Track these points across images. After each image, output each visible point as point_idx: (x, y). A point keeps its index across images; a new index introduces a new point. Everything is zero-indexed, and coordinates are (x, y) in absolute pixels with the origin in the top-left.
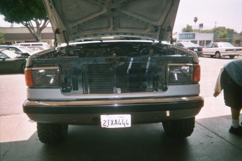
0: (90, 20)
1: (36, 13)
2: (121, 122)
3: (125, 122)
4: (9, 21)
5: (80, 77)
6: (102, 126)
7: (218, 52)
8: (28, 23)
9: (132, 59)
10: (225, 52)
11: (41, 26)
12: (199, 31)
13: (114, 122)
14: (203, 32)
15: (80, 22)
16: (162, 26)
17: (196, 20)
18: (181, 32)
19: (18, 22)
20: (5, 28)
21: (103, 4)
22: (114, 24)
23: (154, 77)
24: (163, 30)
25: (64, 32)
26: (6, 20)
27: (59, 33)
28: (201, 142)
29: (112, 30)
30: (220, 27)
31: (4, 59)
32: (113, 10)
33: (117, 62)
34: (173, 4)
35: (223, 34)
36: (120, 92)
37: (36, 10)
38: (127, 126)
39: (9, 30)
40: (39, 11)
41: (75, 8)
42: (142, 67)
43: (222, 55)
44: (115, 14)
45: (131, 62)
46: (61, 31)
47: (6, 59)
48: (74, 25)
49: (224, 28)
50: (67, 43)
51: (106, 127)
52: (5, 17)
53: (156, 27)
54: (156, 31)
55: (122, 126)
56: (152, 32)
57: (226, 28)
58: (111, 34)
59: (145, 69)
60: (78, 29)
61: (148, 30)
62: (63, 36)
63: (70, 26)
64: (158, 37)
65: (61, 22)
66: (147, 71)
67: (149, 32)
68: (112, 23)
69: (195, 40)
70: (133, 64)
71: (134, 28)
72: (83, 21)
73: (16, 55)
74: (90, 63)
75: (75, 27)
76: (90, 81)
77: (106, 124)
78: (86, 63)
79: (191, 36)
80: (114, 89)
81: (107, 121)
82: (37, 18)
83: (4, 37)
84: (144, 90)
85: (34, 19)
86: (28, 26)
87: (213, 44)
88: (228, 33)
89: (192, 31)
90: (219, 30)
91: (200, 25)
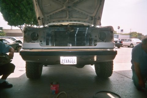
0: (56, 13)
1: (26, 20)
2: (71, 61)
3: (73, 61)
4: (10, 25)
5: (50, 38)
6: (61, 63)
7: (132, 44)
8: (21, 26)
9: (78, 29)
10: (136, 44)
12: (121, 34)
13: (67, 61)
14: (123, 34)
15: (51, 14)
16: (95, 16)
17: (119, 28)
19: (15, 26)
20: (7, 30)
21: (64, 4)
22: (69, 15)
23: (90, 39)
24: (95, 19)
25: (42, 19)
26: (8, 24)
27: (40, 20)
28: (118, 79)
29: (68, 19)
30: (133, 32)
32: (69, 7)
33: (70, 30)
34: (100, 4)
35: (135, 35)
36: (71, 46)
37: (26, 19)
38: (74, 64)
39: (9, 31)
40: (28, 20)
41: (49, 6)
42: (84, 33)
43: (134, 45)
44: (70, 9)
45: (77, 30)
46: (41, 18)
47: (7, 44)
48: (48, 15)
49: (136, 33)
50: (44, 25)
51: (63, 64)
52: (8, 23)
53: (92, 17)
54: (92, 19)
55: (72, 64)
56: (90, 20)
57: (137, 33)
58: (67, 21)
59: (85, 34)
60: (50, 17)
61: (88, 19)
62: (42, 22)
63: (46, 16)
64: (93, 23)
65: (41, 13)
66: (86, 35)
67: (88, 20)
68: (68, 15)
70: (78, 31)
71: (80, 18)
72: (53, 13)
73: (13, 42)
74: (56, 30)
75: (48, 16)
76: (56, 40)
77: (63, 62)
78: (53, 30)
79: (116, 37)
80: (68, 44)
81: (64, 60)
82: (26, 24)
83: (6, 35)
84: (84, 45)
85: (25, 24)
86: (21, 28)
87: (129, 40)
88: (138, 35)
89: (117, 34)
90: (133, 34)
91: (121, 30)
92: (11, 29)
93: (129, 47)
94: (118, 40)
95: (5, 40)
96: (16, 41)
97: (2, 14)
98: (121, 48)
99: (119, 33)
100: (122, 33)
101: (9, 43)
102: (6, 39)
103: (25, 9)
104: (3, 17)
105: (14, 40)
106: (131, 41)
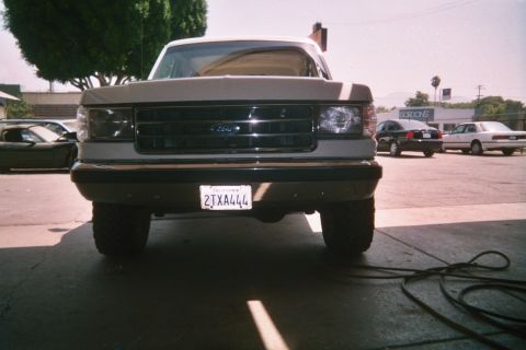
1: (101, 61)
2: (235, 198)
3: (241, 199)
4: (46, 78)
6: (203, 207)
8: (83, 81)
10: (491, 140)
12: (443, 105)
13: (223, 200)
14: (451, 107)
17: (436, 82)
18: (404, 106)
19: (63, 81)
20: (36, 94)
26: (40, 74)
30: (490, 98)
31: (33, 143)
35: (494, 110)
37: (102, 55)
38: (244, 207)
39: (44, 98)
40: (106, 58)
43: (484, 146)
47: (37, 144)
49: (499, 99)
51: (209, 208)
52: (37, 69)
55: (237, 207)
57: (505, 99)
69: (435, 122)
73: (56, 137)
77: (210, 202)
79: (424, 115)
82: (102, 73)
83: (33, 111)
85: (96, 74)
87: (467, 125)
88: (507, 109)
89: (428, 104)
90: (488, 103)
91: (444, 91)
92: (51, 93)
93: (466, 151)
94: (427, 128)
95: (28, 132)
96: (64, 136)
97: (16, 40)
98: (435, 155)
99: (438, 100)
100: (448, 101)
101: (43, 141)
102: (32, 129)
103: (95, 20)
104: (20, 50)
105: (59, 129)
106: (472, 129)
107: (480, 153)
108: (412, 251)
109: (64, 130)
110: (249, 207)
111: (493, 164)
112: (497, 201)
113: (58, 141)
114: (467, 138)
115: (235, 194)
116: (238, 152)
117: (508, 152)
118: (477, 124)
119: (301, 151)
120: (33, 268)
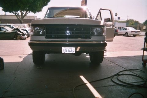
1: (21, 7)
2: (71, 51)
6: (63, 52)
8: (16, 12)
11: (23, 15)
13: (67, 51)
14: (120, 22)
17: (116, 15)
19: (10, 12)
20: (1, 16)
30: (130, 20)
31: (5, 31)
35: (132, 23)
37: (21, 5)
38: (73, 53)
40: (23, 6)
43: (129, 34)
49: (133, 20)
52: (2, 9)
55: (71, 53)
73: (11, 30)
81: (65, 50)
85: (20, 10)
86: (16, 14)
87: (124, 28)
88: (135, 23)
90: (130, 21)
91: (118, 17)
93: (124, 35)
96: (14, 29)
98: (116, 36)
99: (116, 20)
100: (119, 20)
101: (8, 31)
102: (4, 27)
105: (12, 27)
106: (126, 29)
107: (128, 36)
108: (112, 63)
109: (13, 27)
110: (74, 53)
111: (131, 39)
112: (132, 50)
113: (12, 31)
114: (124, 32)
115: (71, 49)
116: (71, 39)
117: (135, 36)
118: (127, 28)
119: (87, 39)
120: (17, 67)
